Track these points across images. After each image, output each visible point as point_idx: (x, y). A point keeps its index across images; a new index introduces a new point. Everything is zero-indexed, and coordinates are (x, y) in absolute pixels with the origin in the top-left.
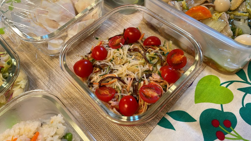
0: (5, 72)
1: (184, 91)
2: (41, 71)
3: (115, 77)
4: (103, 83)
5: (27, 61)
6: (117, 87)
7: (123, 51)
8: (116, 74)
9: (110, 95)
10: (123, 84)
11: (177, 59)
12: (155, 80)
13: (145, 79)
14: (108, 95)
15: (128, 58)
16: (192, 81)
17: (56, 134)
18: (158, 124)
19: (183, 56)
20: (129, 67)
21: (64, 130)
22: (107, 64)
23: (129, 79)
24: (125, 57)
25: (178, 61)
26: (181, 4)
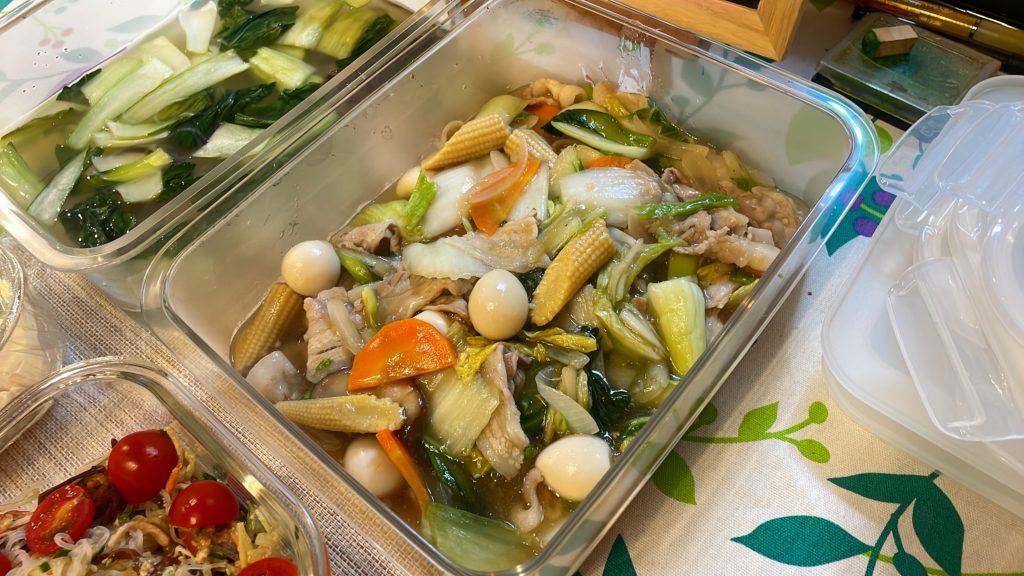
7: (65, 574)
26: (357, 304)
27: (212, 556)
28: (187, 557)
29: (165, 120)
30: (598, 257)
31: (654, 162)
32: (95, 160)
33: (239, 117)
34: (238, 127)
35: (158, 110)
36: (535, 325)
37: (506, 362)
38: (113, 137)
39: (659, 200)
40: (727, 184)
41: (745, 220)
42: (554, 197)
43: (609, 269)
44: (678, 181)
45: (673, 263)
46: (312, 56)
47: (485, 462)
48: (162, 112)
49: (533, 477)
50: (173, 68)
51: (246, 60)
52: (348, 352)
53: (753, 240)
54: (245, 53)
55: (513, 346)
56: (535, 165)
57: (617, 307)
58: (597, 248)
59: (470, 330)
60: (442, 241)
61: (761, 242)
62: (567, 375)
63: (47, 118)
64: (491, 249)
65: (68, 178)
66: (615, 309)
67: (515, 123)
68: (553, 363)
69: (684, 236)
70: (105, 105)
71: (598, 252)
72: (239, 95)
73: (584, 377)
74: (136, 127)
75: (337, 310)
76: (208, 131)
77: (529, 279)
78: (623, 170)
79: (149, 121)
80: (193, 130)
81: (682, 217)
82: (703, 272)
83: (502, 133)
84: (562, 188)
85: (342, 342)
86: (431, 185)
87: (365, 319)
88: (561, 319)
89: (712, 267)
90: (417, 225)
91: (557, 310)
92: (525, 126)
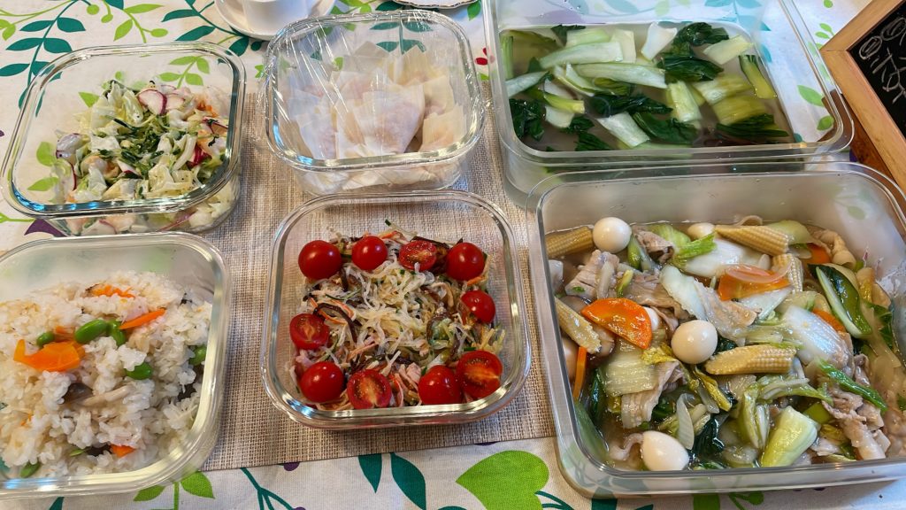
0: (207, 168)
1: (460, 443)
2: (271, 205)
3: (348, 319)
4: (323, 312)
5: (264, 168)
6: (337, 337)
7: (408, 282)
8: (355, 313)
9: (309, 339)
10: (351, 339)
11: (479, 373)
12: (406, 377)
13: (390, 363)
14: (306, 337)
15: (405, 301)
16: (494, 440)
17: (186, 333)
18: (361, 457)
19: (495, 377)
20: (389, 319)
21: (200, 338)
22: (363, 283)
23: (370, 339)
24: (402, 295)
25: (477, 378)
26: (620, 274)
27: (471, 332)
28: (459, 321)
29: (597, 86)
30: (774, 367)
31: (858, 344)
32: (547, 81)
33: (638, 115)
34: (633, 123)
35: (598, 77)
36: (705, 369)
37: (674, 373)
38: (564, 75)
39: (840, 368)
40: (892, 394)
41: (881, 424)
42: (779, 311)
43: (774, 378)
44: (863, 367)
45: (814, 408)
46: (706, 108)
47: (619, 408)
48: (600, 79)
49: (637, 437)
50: (624, 57)
51: (667, 82)
52: (595, 294)
53: (875, 438)
54: (671, 77)
55: (684, 368)
56: (784, 283)
57: (759, 401)
58: (778, 362)
59: (668, 339)
60: (691, 279)
61: (879, 444)
62: (699, 409)
63: (539, 36)
64: (715, 308)
65: (528, 81)
66: (757, 401)
67: (794, 247)
68: (697, 396)
69: (836, 400)
70: (573, 52)
71: (776, 365)
72: (647, 102)
73: (708, 417)
74: (579, 78)
75: (608, 268)
76: (616, 110)
77: (724, 343)
78: (835, 333)
79: (589, 79)
80: (608, 104)
81: (845, 389)
82: (827, 427)
83: (781, 249)
84: (788, 311)
85: (597, 286)
86: (713, 245)
87: (618, 285)
88: (721, 379)
89: (836, 430)
90: (685, 259)
91: (725, 372)
92: (798, 255)
